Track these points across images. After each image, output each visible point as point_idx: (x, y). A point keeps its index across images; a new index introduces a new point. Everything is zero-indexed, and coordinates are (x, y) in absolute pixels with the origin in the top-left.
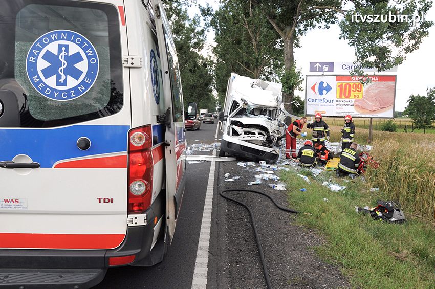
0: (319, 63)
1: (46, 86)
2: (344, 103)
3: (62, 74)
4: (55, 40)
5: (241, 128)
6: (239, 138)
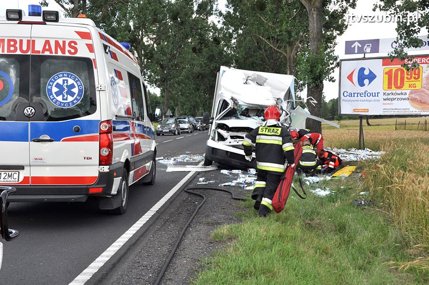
0: (358, 41)
1: (57, 101)
2: (394, 97)
3: (65, 94)
4: (61, 77)
5: (226, 131)
6: (225, 143)
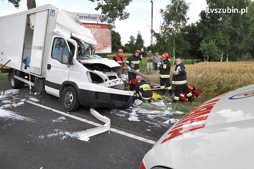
5: (102, 72)
6: (105, 85)
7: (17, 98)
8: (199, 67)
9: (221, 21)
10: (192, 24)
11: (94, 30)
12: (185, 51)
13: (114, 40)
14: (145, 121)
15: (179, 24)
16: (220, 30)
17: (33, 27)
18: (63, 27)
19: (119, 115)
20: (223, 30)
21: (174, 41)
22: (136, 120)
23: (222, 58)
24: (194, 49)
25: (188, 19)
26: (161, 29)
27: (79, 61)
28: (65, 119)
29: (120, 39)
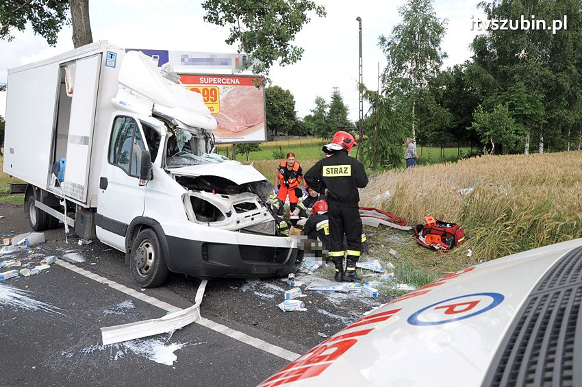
5: (220, 195)
6: (227, 225)
7: (36, 255)
8: (467, 170)
9: (523, 59)
10: (455, 67)
11: (224, 88)
12: (441, 130)
13: (280, 109)
14: (320, 311)
15: (424, 68)
16: (521, 80)
17: (71, 93)
18: (133, 92)
19: (261, 295)
20: (527, 79)
21: (413, 108)
22: (297, 309)
23: (528, 145)
24: (460, 125)
25: (445, 56)
26: (383, 81)
27: (166, 171)
28: (132, 306)
29: (292, 104)
